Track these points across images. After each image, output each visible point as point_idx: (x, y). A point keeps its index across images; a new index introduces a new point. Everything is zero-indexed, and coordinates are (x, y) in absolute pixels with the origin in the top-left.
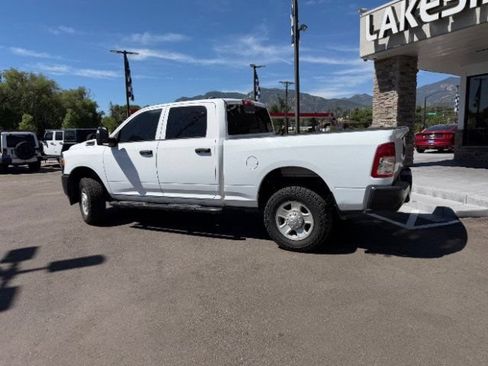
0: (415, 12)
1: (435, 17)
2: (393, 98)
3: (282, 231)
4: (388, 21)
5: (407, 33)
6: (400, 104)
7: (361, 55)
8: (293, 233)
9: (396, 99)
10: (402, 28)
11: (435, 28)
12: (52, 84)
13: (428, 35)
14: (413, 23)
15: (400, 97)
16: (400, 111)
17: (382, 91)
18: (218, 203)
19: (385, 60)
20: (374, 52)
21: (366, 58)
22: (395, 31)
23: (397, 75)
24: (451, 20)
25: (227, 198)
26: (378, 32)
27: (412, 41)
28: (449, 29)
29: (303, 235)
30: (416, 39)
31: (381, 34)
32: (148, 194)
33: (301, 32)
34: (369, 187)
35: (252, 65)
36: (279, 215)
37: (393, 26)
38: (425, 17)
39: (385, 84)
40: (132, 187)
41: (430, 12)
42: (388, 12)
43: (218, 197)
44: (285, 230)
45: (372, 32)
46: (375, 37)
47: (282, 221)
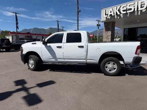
0: (119, 10)
1: (125, 12)
2: (110, 33)
4: (111, 12)
5: (116, 16)
6: (112, 35)
8: (110, 71)
9: (111, 33)
10: (115, 14)
11: (124, 15)
13: (122, 17)
14: (119, 13)
16: (111, 37)
17: (106, 31)
18: (85, 63)
19: (107, 22)
20: (105, 20)
21: (102, 22)
22: (113, 15)
23: (111, 26)
24: (129, 14)
25: (88, 61)
26: (108, 15)
27: (117, 18)
28: (128, 16)
30: (118, 18)
31: (109, 15)
32: (58, 60)
34: (134, 57)
35: (57, 21)
37: (112, 13)
39: (107, 29)
41: (124, 11)
42: (111, 9)
43: (85, 61)
44: (107, 70)
45: (106, 15)
46: (107, 16)
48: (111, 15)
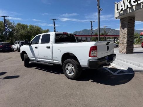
0: (130, 2)
1: (136, 3)
2: (126, 30)
3: (67, 72)
4: (122, 6)
5: (128, 9)
6: (128, 32)
7: (115, 17)
8: (70, 73)
9: (127, 31)
10: (126, 8)
11: (137, 7)
12: (40, 28)
13: (135, 10)
14: (129, 6)
15: (128, 30)
16: (128, 35)
17: (122, 28)
18: (52, 63)
19: (123, 18)
20: (118, 16)
21: (116, 18)
22: (124, 9)
23: (127, 23)
24: (142, 4)
26: (119, 10)
27: (130, 12)
28: (141, 7)
29: (72, 74)
30: (131, 11)
31: (120, 11)
32: (37, 59)
33: (101, 11)
34: (89, 60)
35: (91, 21)
36: (66, 67)
37: (123, 7)
38: (133, 4)
39: (123, 26)
40: (33, 57)
41: (134, 2)
42: (122, 3)
43: (52, 61)
44: (68, 72)
45: (117, 10)
46: (118, 11)
47: (67, 69)
48: (122, 10)
